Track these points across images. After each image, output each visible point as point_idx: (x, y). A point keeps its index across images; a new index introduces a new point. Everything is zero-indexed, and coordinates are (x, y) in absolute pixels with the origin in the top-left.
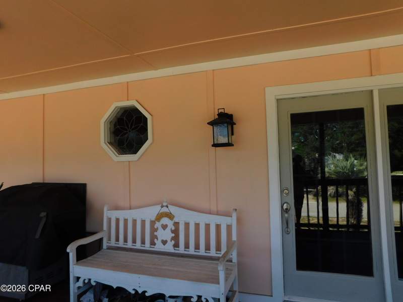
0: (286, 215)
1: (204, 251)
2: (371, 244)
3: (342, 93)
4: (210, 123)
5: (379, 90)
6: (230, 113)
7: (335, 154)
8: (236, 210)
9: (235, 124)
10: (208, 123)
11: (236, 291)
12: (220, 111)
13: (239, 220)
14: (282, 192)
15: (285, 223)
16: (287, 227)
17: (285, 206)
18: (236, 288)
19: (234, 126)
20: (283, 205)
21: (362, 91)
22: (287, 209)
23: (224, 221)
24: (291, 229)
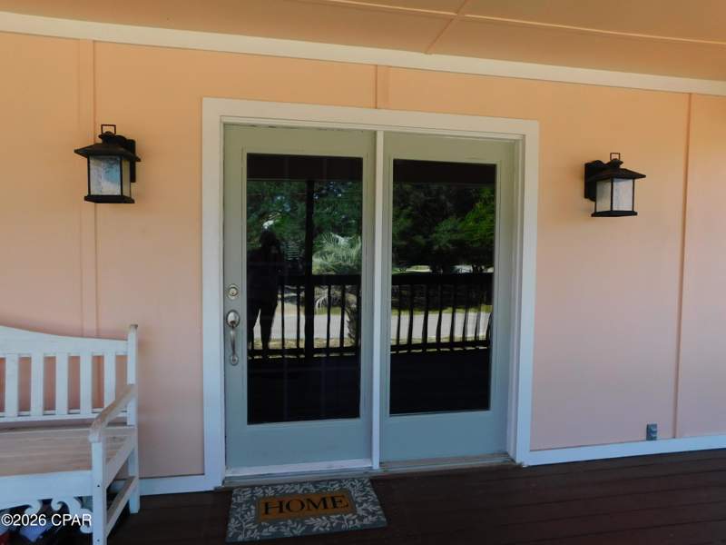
0: (232, 333)
1: (65, 411)
2: (360, 370)
3: (332, 129)
4: (81, 152)
5: (385, 132)
6: (129, 137)
7: (337, 236)
8: (136, 326)
9: (139, 160)
10: (76, 151)
11: (133, 478)
12: (106, 129)
13: (142, 346)
14: (226, 291)
15: (230, 346)
16: (234, 353)
17: (231, 317)
18: (134, 471)
19: (138, 164)
20: (227, 316)
21: (362, 131)
22: (233, 322)
23: (109, 350)
24: (240, 356)
